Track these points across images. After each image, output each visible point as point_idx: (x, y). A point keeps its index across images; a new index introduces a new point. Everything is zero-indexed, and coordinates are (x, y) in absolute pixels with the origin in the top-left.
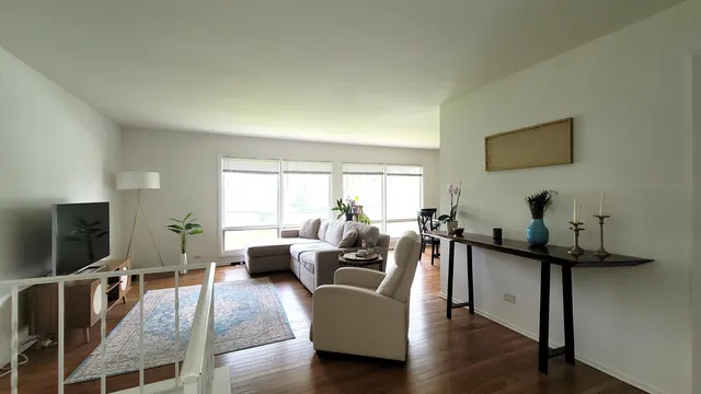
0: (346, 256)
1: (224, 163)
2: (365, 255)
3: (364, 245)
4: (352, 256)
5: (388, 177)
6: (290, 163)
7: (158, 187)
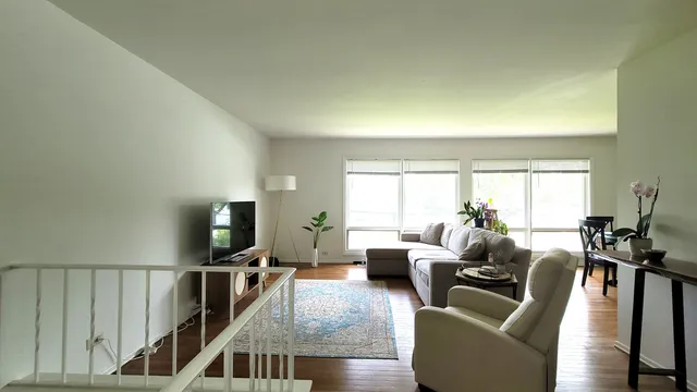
0: (466, 271)
1: (349, 166)
2: (490, 274)
3: (490, 260)
4: (473, 272)
5: (534, 175)
6: (411, 162)
7: (294, 188)
